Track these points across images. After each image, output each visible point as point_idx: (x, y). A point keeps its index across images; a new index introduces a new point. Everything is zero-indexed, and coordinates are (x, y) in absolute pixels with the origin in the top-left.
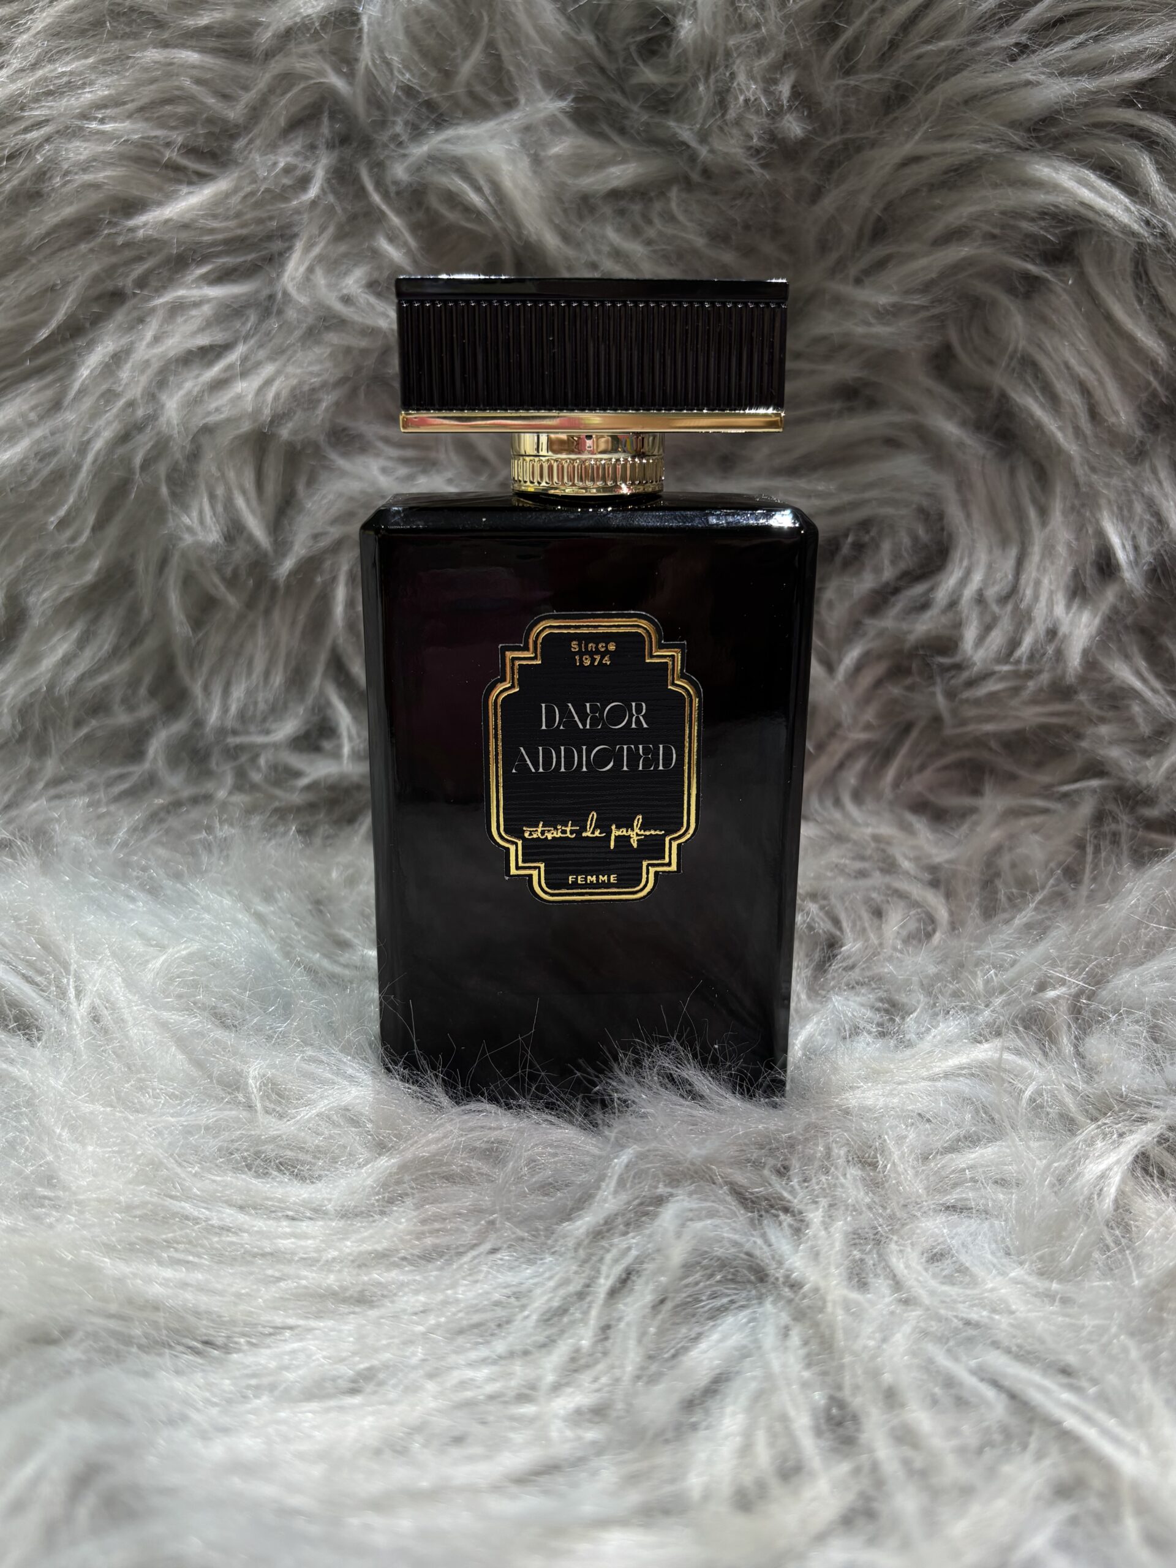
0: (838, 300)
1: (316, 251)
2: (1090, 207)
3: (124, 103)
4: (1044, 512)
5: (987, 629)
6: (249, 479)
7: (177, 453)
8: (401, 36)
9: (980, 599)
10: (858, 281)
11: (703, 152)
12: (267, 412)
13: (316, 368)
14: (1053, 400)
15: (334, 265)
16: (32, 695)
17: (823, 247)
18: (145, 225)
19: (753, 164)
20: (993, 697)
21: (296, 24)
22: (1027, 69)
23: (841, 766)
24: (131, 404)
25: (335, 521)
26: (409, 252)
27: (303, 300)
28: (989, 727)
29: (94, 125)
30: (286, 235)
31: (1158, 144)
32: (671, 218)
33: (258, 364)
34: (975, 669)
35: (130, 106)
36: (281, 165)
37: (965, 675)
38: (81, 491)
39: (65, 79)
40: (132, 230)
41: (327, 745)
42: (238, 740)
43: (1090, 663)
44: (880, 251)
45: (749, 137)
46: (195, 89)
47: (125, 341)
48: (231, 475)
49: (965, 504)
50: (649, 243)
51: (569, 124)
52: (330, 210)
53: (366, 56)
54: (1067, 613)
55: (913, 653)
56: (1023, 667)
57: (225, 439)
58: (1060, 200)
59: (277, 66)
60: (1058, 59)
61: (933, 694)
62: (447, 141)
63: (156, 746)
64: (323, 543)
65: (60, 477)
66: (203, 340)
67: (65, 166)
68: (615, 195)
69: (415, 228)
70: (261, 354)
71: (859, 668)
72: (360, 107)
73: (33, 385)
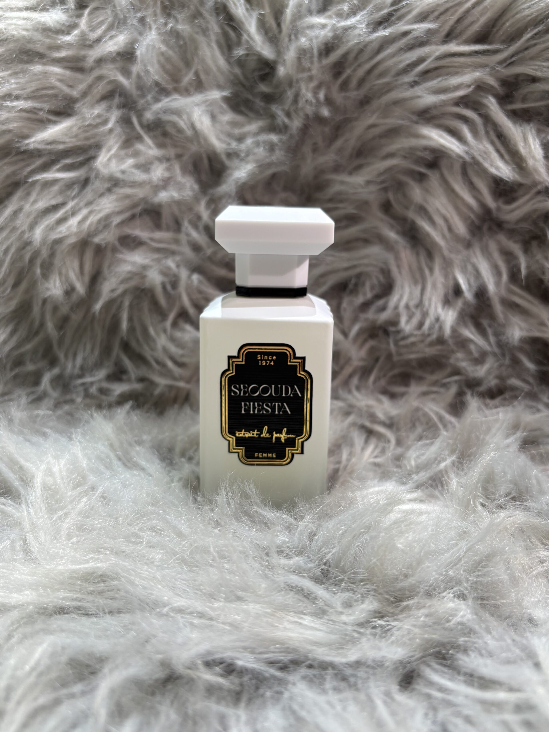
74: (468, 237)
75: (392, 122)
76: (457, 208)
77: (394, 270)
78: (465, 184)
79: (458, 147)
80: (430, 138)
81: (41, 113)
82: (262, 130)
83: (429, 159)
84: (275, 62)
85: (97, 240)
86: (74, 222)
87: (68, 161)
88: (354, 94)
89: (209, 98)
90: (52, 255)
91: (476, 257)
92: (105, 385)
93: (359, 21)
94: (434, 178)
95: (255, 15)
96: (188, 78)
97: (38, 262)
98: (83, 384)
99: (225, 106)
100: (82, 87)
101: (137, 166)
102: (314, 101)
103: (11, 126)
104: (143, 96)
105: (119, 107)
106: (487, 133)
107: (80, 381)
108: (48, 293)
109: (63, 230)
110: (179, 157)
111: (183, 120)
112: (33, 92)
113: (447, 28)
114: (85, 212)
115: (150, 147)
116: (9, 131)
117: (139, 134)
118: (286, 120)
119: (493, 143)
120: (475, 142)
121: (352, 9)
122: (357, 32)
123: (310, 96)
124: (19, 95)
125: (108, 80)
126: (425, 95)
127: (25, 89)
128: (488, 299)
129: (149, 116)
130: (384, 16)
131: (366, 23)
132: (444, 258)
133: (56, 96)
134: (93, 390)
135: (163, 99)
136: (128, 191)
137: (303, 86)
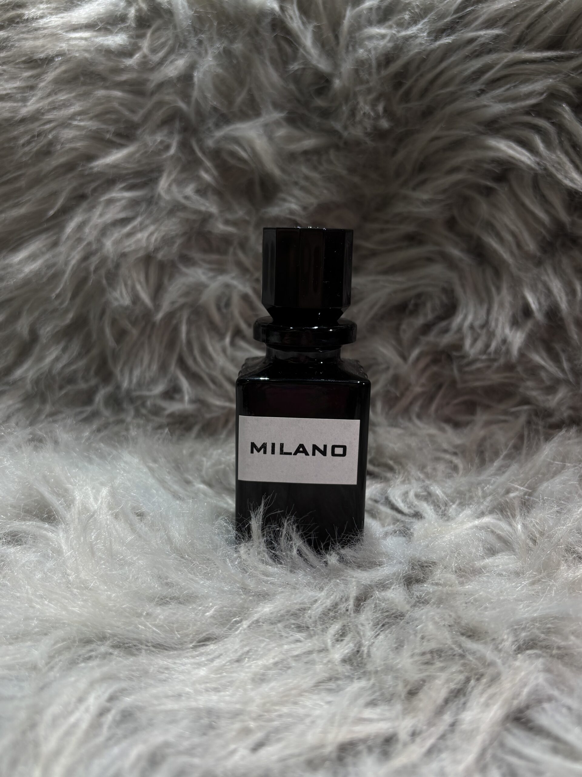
0: (405, 198)
1: (173, 177)
2: (513, 158)
3: (88, 114)
4: (499, 289)
5: (475, 340)
6: (142, 278)
7: (110, 265)
8: (211, 86)
9: (472, 327)
10: (414, 189)
11: (345, 134)
12: (152, 248)
13: (174, 228)
14: (501, 240)
15: (181, 183)
16: (42, 374)
17: (398, 175)
18: (98, 166)
19: (367, 140)
20: (479, 370)
21: (166, 80)
22: (484, 100)
23: (411, 403)
24: (89, 244)
25: (181, 296)
26: (214, 177)
27: (167, 197)
28: (478, 384)
29: (75, 123)
30: (158, 170)
31: (541, 131)
32: (330, 162)
33: (147, 226)
34: (471, 358)
35: (91, 115)
36: (159, 141)
37: (465, 361)
38: (66, 283)
39: (62, 103)
40: (91, 168)
41: (177, 396)
42: (138, 393)
43: (522, 355)
44: (423, 176)
45: (365, 128)
46: (121, 108)
47: (86, 216)
48: (135, 275)
49: (463, 286)
50: (321, 173)
51: (284, 123)
52: (179, 159)
53: (195, 94)
54: (510, 333)
55: (442, 352)
56: (492, 356)
57: (132, 259)
58: (500, 155)
59: (156, 98)
60: (498, 96)
61: (452, 370)
62: (231, 130)
63: (100, 397)
64: (177, 305)
65: (56, 277)
66: (122, 215)
67: (62, 140)
68: (305, 153)
69: (217, 167)
70: (147, 222)
71: (418, 359)
72: (193, 117)
73: (44, 236)
74: (539, 254)
75: (457, 133)
76: (526, 223)
77: (459, 290)
78: (536, 198)
79: (529, 158)
80: (498, 150)
81: (107, 134)
83: (497, 171)
84: (332, 75)
88: (416, 105)
91: (548, 275)
92: (159, 402)
93: (421, 30)
94: (502, 191)
95: (311, 28)
100: (143, 111)
102: (372, 114)
104: (203, 122)
105: (179, 133)
106: (561, 142)
113: (517, 33)
117: (198, 157)
119: (567, 154)
120: (548, 152)
121: (412, 17)
122: (418, 41)
123: (367, 109)
125: (169, 105)
126: (491, 103)
128: (561, 319)
129: (210, 143)
130: (447, 24)
131: (427, 31)
132: (512, 275)
133: (118, 120)
135: (224, 127)
137: (361, 99)
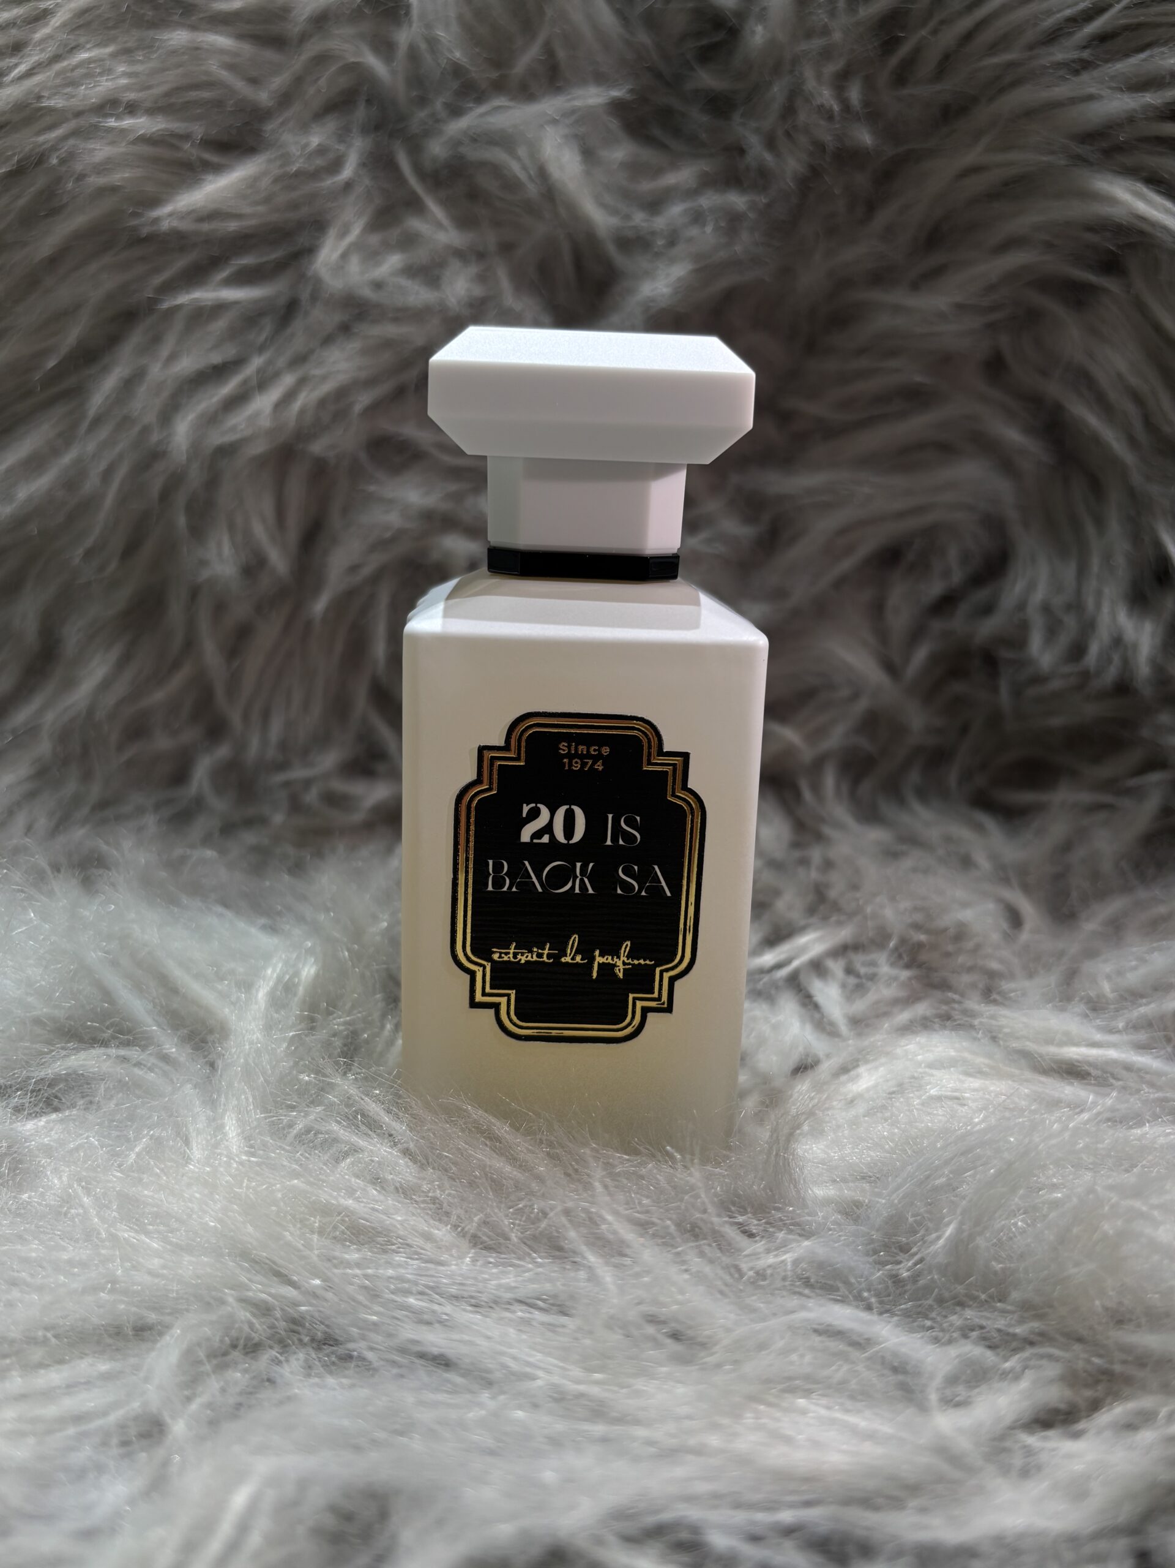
75: (1020, 159)
77: (1014, 519)
80: (1112, 200)
81: (187, 146)
82: (707, 182)
83: (1107, 249)
84: (740, 16)
85: (317, 448)
86: (264, 403)
87: (247, 260)
88: (928, 91)
89: (578, 103)
90: (213, 482)
92: (339, 786)
96: (528, 57)
97: (181, 499)
98: (287, 784)
99: (614, 124)
100: (278, 82)
101: (411, 271)
102: (836, 108)
103: (118, 177)
104: (423, 101)
105: (365, 130)
107: (280, 778)
108: (205, 574)
109: (239, 423)
110: (506, 248)
111: (519, 159)
112: (167, 94)
114: (288, 380)
115: (440, 226)
116: (114, 189)
117: (414, 193)
118: (768, 157)
123: (826, 96)
124: (135, 101)
125: (340, 64)
126: (1106, 92)
127: (149, 87)
129: (437, 149)
132: (1132, 494)
133: (219, 104)
134: (311, 797)
135: (471, 109)
136: (391, 330)
137: (808, 72)
